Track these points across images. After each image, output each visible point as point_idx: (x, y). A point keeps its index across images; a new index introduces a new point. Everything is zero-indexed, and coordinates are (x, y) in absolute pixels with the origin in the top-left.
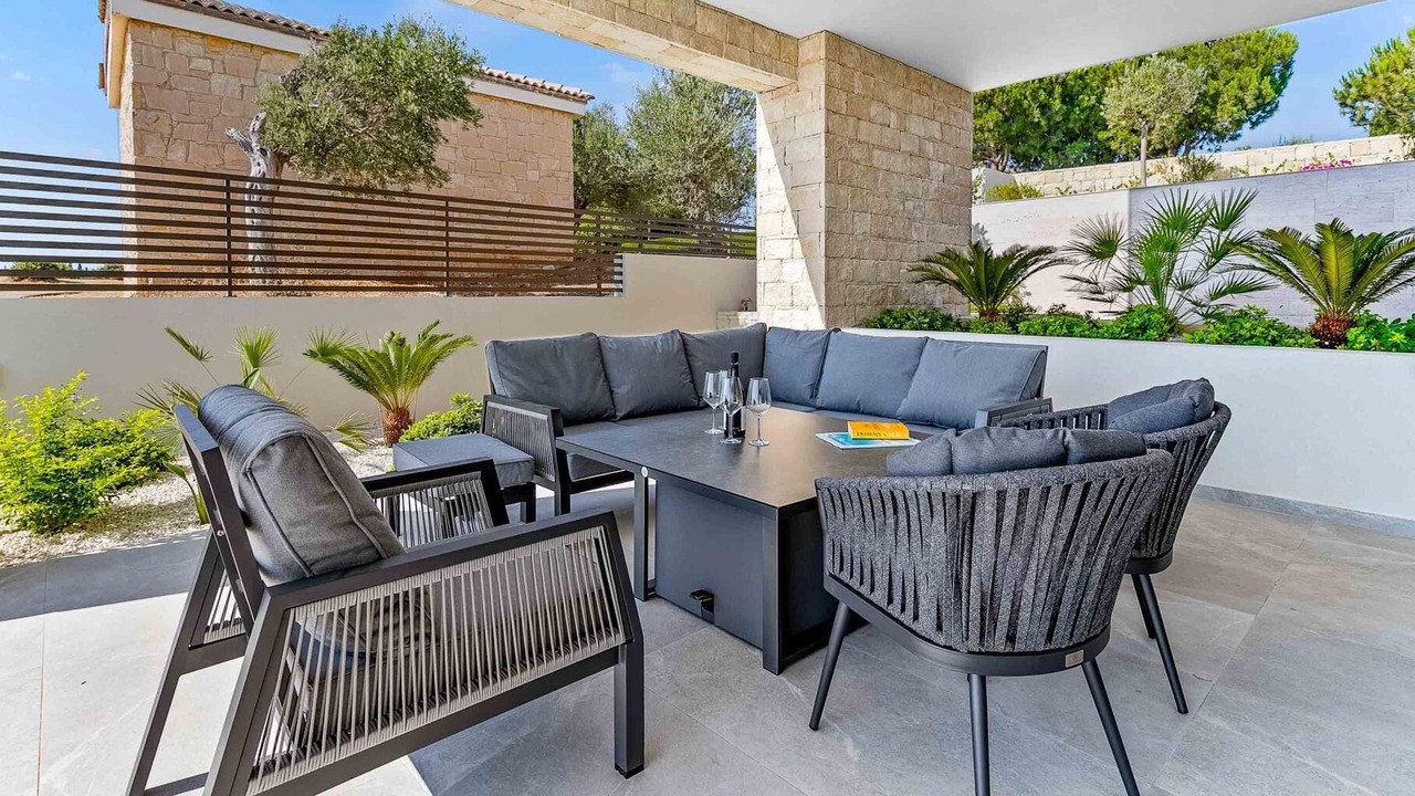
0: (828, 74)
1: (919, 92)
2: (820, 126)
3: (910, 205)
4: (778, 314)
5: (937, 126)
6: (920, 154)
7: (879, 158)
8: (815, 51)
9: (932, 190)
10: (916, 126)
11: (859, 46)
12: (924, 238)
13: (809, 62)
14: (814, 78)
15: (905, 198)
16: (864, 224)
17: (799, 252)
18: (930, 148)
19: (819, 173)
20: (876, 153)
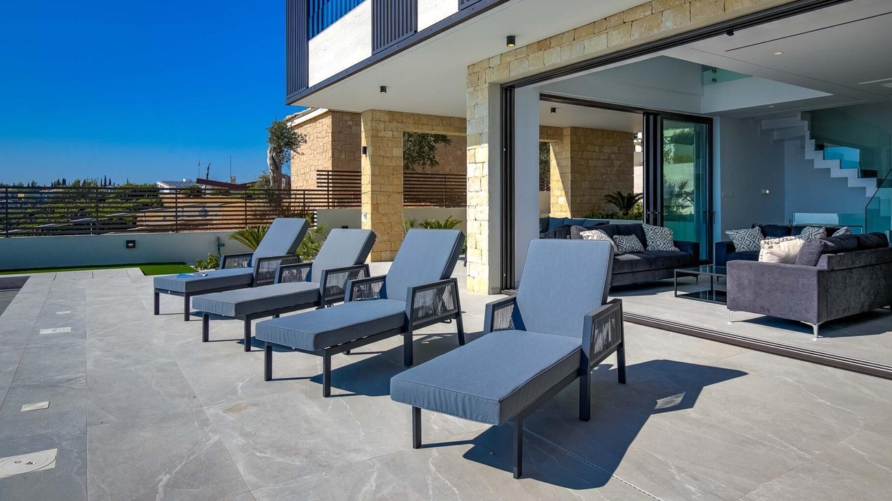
0: (571, 139)
1: (608, 138)
2: (569, 156)
3: (604, 177)
4: (557, 214)
5: (616, 148)
6: (609, 159)
7: (592, 163)
8: (567, 133)
9: (614, 170)
10: (607, 150)
11: (582, 128)
12: (611, 187)
13: (566, 135)
14: (567, 141)
15: (602, 174)
16: (586, 185)
17: (564, 194)
18: (613, 156)
19: (569, 170)
20: (590, 161)
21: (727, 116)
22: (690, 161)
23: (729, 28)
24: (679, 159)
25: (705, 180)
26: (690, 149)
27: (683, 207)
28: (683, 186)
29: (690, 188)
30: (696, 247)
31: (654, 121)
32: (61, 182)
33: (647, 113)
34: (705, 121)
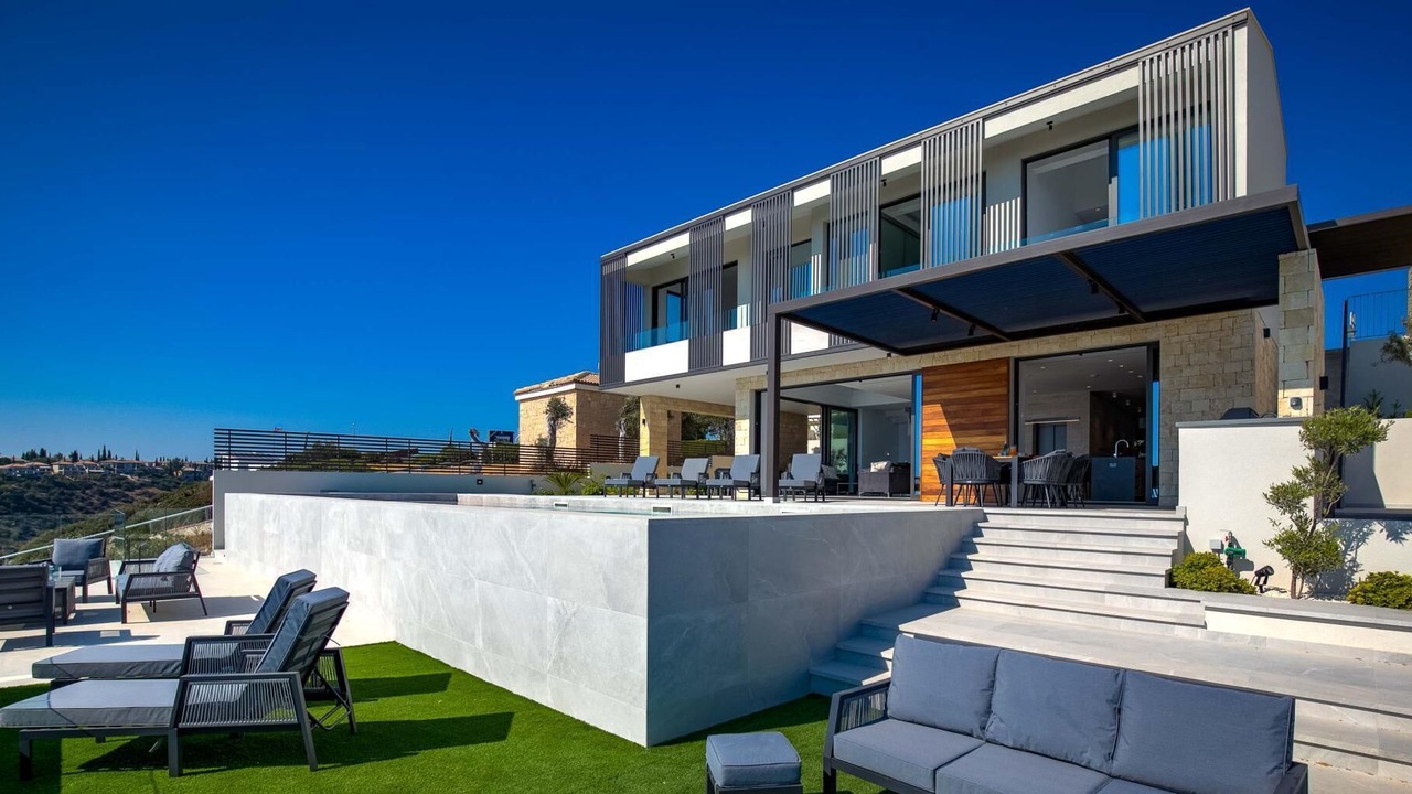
21: (866, 409)
22: (844, 437)
23: (860, 379)
24: (838, 436)
25: (853, 447)
26: (845, 428)
27: (841, 465)
28: (841, 452)
29: (845, 453)
30: (847, 477)
31: (826, 409)
32: (38, 453)
33: (822, 405)
34: (854, 411)
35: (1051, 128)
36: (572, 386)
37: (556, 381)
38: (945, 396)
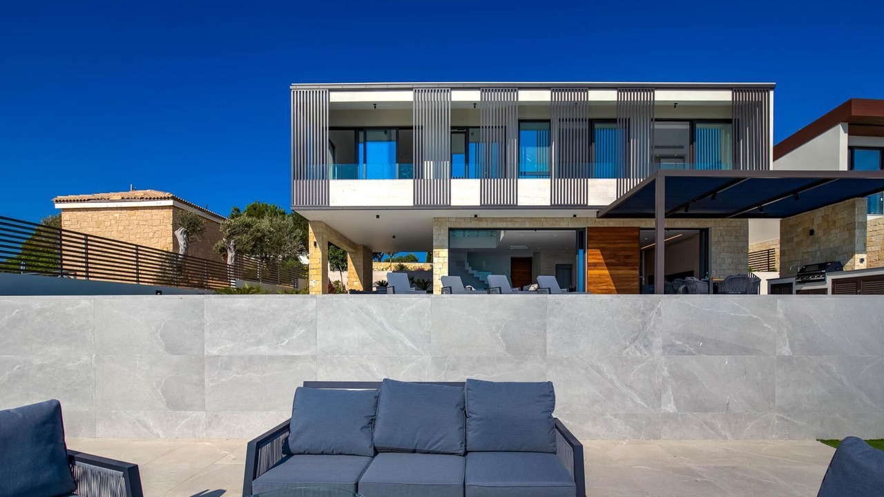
14: (361, 252)
35: (675, 106)
36: (170, 203)
37: (131, 194)
38: (602, 245)
